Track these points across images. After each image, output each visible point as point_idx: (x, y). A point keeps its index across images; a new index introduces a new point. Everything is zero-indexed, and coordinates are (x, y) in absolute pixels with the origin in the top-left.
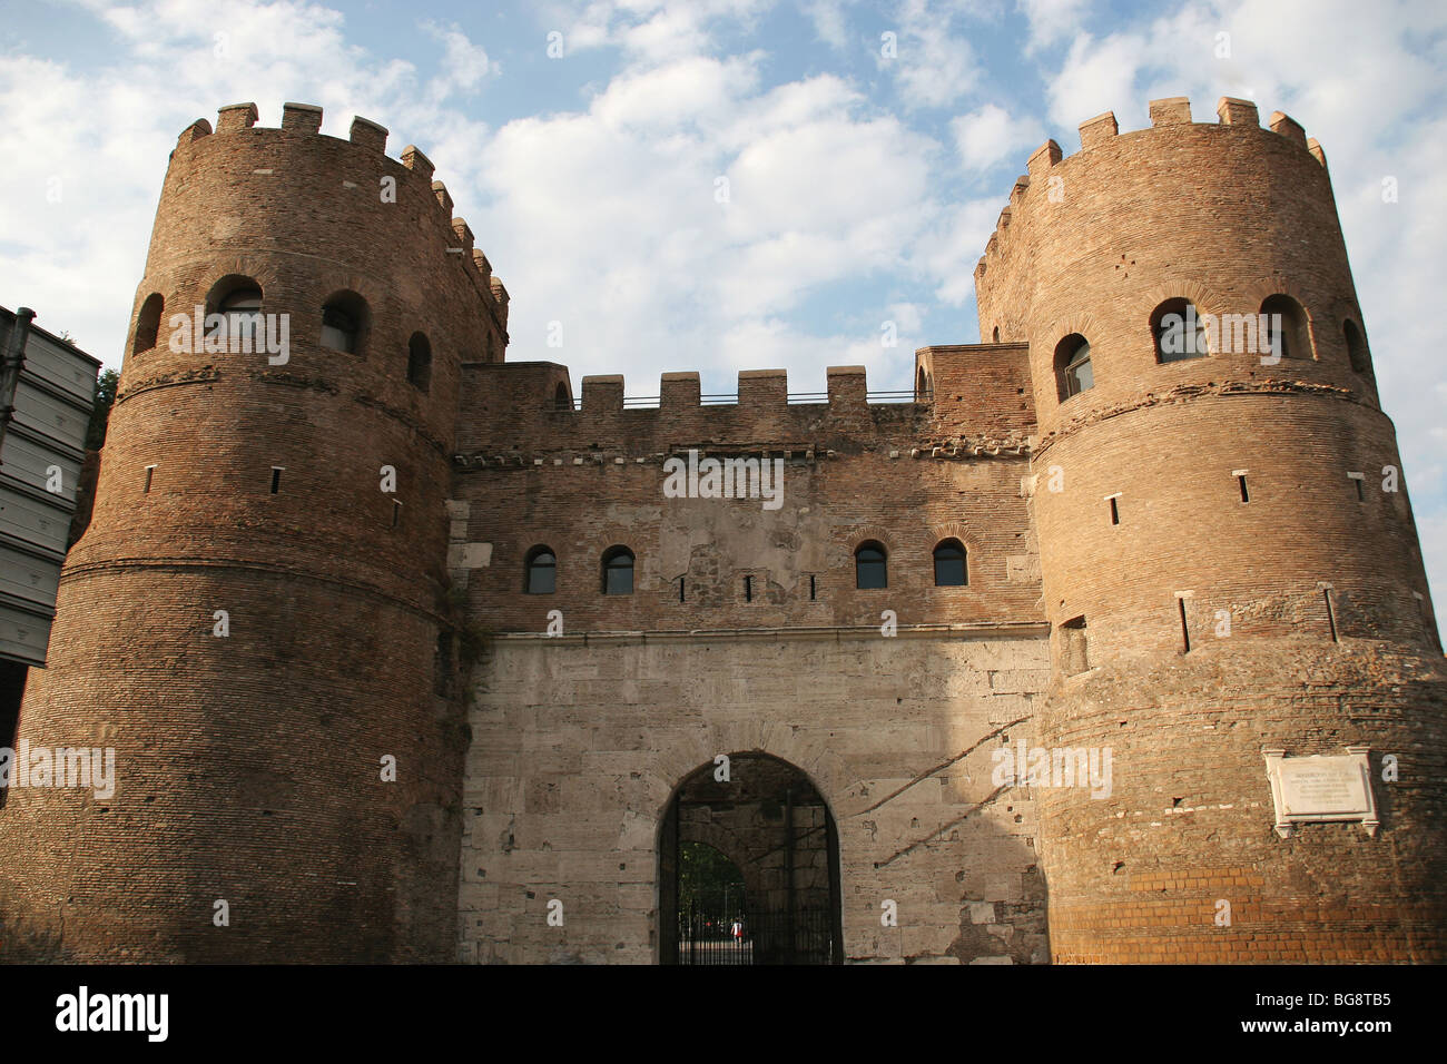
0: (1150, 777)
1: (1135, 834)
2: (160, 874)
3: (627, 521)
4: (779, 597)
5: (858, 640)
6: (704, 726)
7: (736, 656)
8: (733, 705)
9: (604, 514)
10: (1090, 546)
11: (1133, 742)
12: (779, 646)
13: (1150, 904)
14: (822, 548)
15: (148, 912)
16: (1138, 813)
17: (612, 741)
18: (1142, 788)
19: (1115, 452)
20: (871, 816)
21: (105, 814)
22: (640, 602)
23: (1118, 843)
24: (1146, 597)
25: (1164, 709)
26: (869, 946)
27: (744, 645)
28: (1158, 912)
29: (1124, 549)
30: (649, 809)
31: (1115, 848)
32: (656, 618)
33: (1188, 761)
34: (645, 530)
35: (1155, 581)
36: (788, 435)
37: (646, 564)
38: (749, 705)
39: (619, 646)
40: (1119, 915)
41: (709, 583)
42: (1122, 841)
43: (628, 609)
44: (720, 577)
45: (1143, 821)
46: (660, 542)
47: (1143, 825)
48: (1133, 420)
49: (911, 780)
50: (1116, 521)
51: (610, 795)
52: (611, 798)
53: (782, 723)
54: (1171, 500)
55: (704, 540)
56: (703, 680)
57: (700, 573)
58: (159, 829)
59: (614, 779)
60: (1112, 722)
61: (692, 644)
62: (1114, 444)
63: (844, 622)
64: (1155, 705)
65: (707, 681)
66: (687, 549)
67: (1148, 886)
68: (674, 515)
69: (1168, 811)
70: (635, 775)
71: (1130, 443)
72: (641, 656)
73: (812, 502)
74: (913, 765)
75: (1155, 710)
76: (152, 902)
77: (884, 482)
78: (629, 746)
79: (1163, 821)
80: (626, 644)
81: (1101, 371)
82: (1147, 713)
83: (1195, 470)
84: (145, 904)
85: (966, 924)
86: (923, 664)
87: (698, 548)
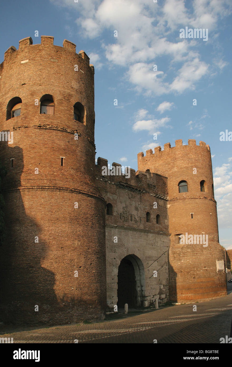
0: (201, 263)
1: (198, 272)
2: (95, 285)
3: (111, 198)
4: (136, 221)
5: (147, 232)
6: (125, 248)
7: (130, 233)
8: (130, 244)
9: (107, 195)
10: (186, 221)
11: (199, 257)
12: (136, 232)
13: (200, 284)
14: (142, 212)
15: (95, 295)
16: (199, 269)
17: (110, 250)
18: (200, 265)
19: (193, 205)
20: (149, 268)
21: (80, 268)
22: (114, 218)
23: (195, 274)
24: (197, 232)
25: (204, 252)
26: (148, 294)
27: (131, 231)
28: (201, 285)
29: (193, 223)
30: (117, 266)
31: (194, 274)
32: (117, 222)
33: (207, 261)
34: (114, 201)
35: (199, 230)
36: (136, 185)
37: (115, 209)
38: (132, 244)
39: (111, 228)
40: (194, 286)
41: (125, 216)
42: (195, 273)
43: (112, 219)
44: (127, 215)
45: (200, 270)
46: (117, 204)
47: (199, 271)
48: (197, 200)
49: (153, 262)
50: (192, 218)
51: (110, 263)
52: (111, 264)
53: (137, 249)
54: (202, 216)
55: (124, 206)
56: (125, 238)
57: (124, 213)
58: (94, 272)
59: (111, 259)
60: (195, 253)
61: (123, 229)
62: (193, 204)
63: (145, 229)
64: (203, 251)
65: (126, 238)
66: (122, 207)
67: (200, 281)
68: (119, 198)
69: (204, 269)
70: (115, 259)
71: (196, 204)
72: (115, 231)
73: (141, 201)
74: (154, 259)
75: (202, 252)
76: (94, 293)
77: (150, 200)
78: (114, 252)
79: (203, 270)
80: (112, 228)
81: (190, 189)
82: (201, 252)
83: (206, 212)
84: (93, 293)
85: (160, 289)
86: (155, 239)
87: (123, 207)
